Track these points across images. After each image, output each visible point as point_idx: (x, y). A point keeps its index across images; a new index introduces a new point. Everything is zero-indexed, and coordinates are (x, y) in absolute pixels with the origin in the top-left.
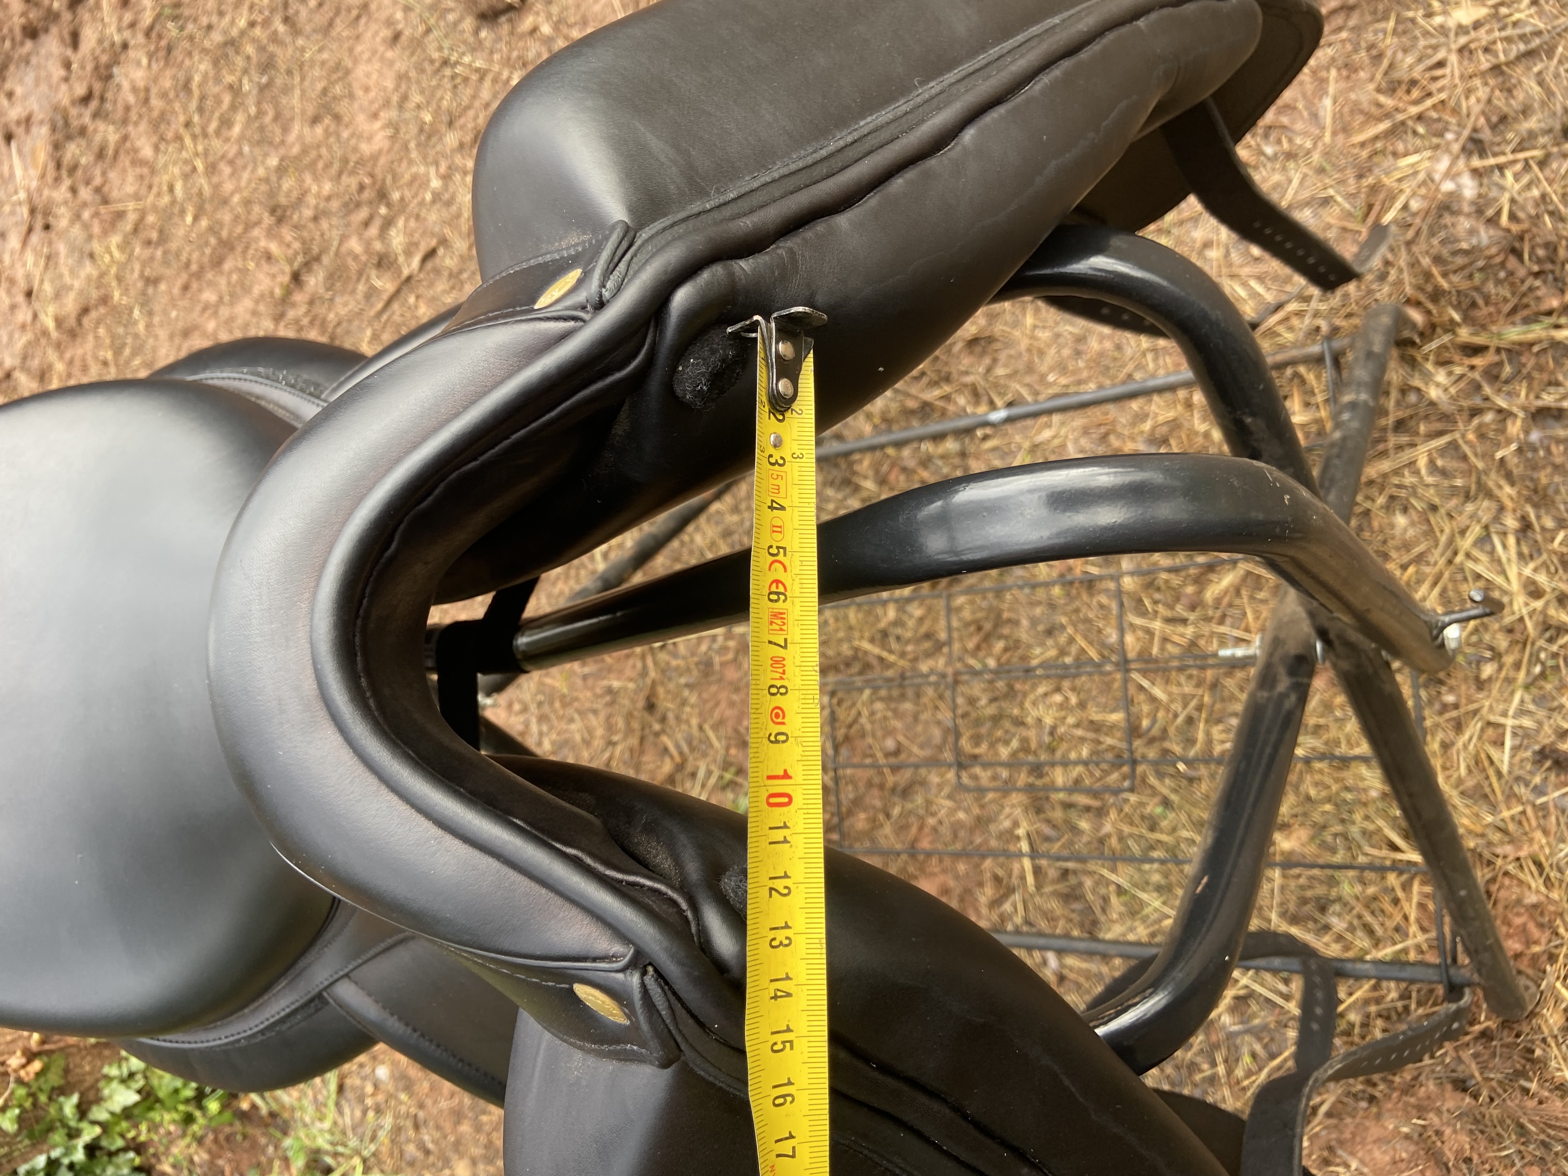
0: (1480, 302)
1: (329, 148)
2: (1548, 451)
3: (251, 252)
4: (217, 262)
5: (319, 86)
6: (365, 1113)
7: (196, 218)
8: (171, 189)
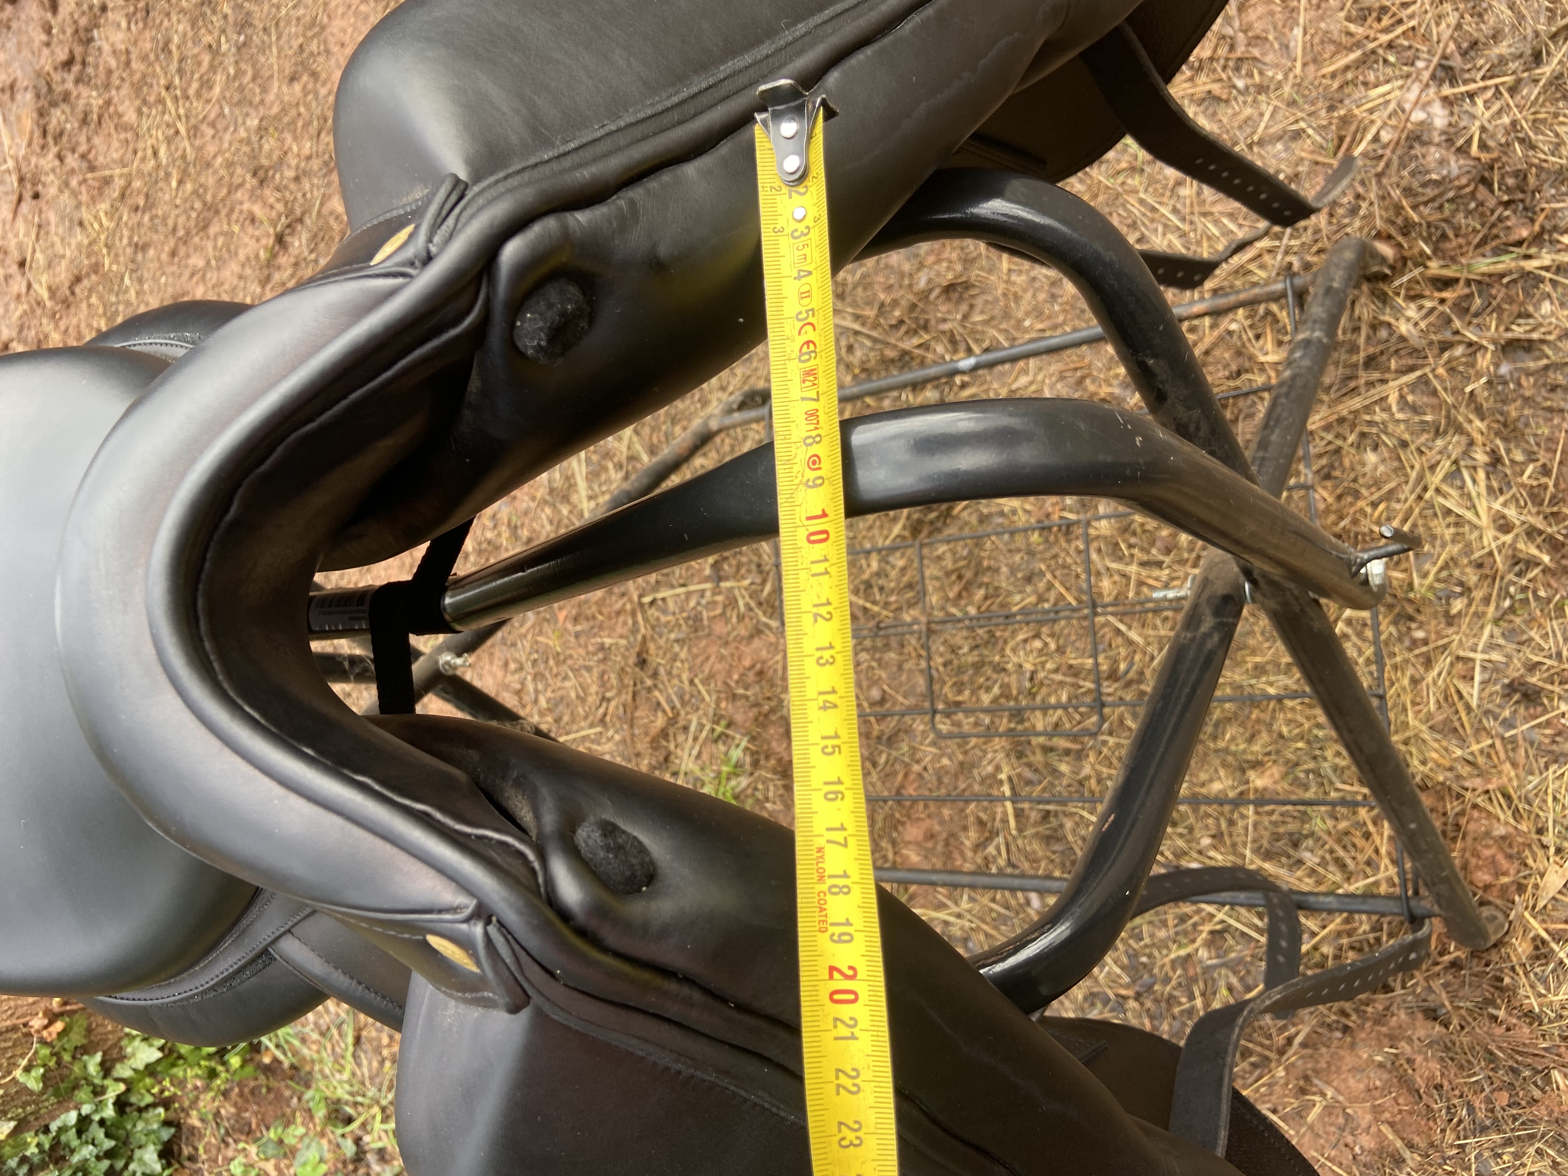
0: (1450, 234)
1: (307, 106)
2: (1519, 384)
3: (234, 216)
4: (204, 227)
5: (295, 44)
6: (382, 1062)
7: (180, 182)
8: (155, 154)
